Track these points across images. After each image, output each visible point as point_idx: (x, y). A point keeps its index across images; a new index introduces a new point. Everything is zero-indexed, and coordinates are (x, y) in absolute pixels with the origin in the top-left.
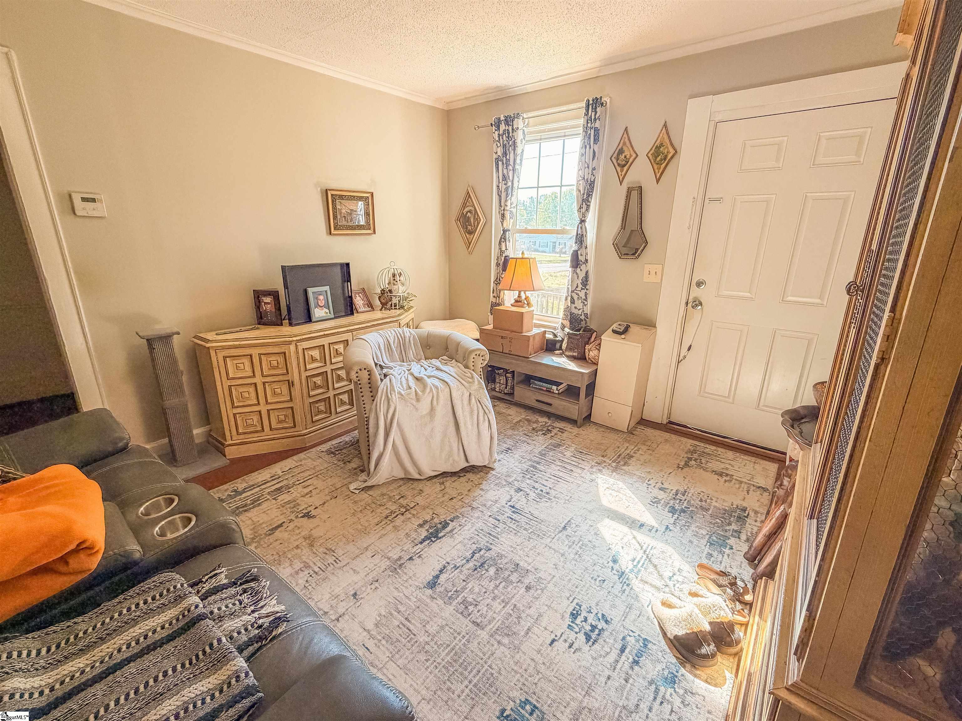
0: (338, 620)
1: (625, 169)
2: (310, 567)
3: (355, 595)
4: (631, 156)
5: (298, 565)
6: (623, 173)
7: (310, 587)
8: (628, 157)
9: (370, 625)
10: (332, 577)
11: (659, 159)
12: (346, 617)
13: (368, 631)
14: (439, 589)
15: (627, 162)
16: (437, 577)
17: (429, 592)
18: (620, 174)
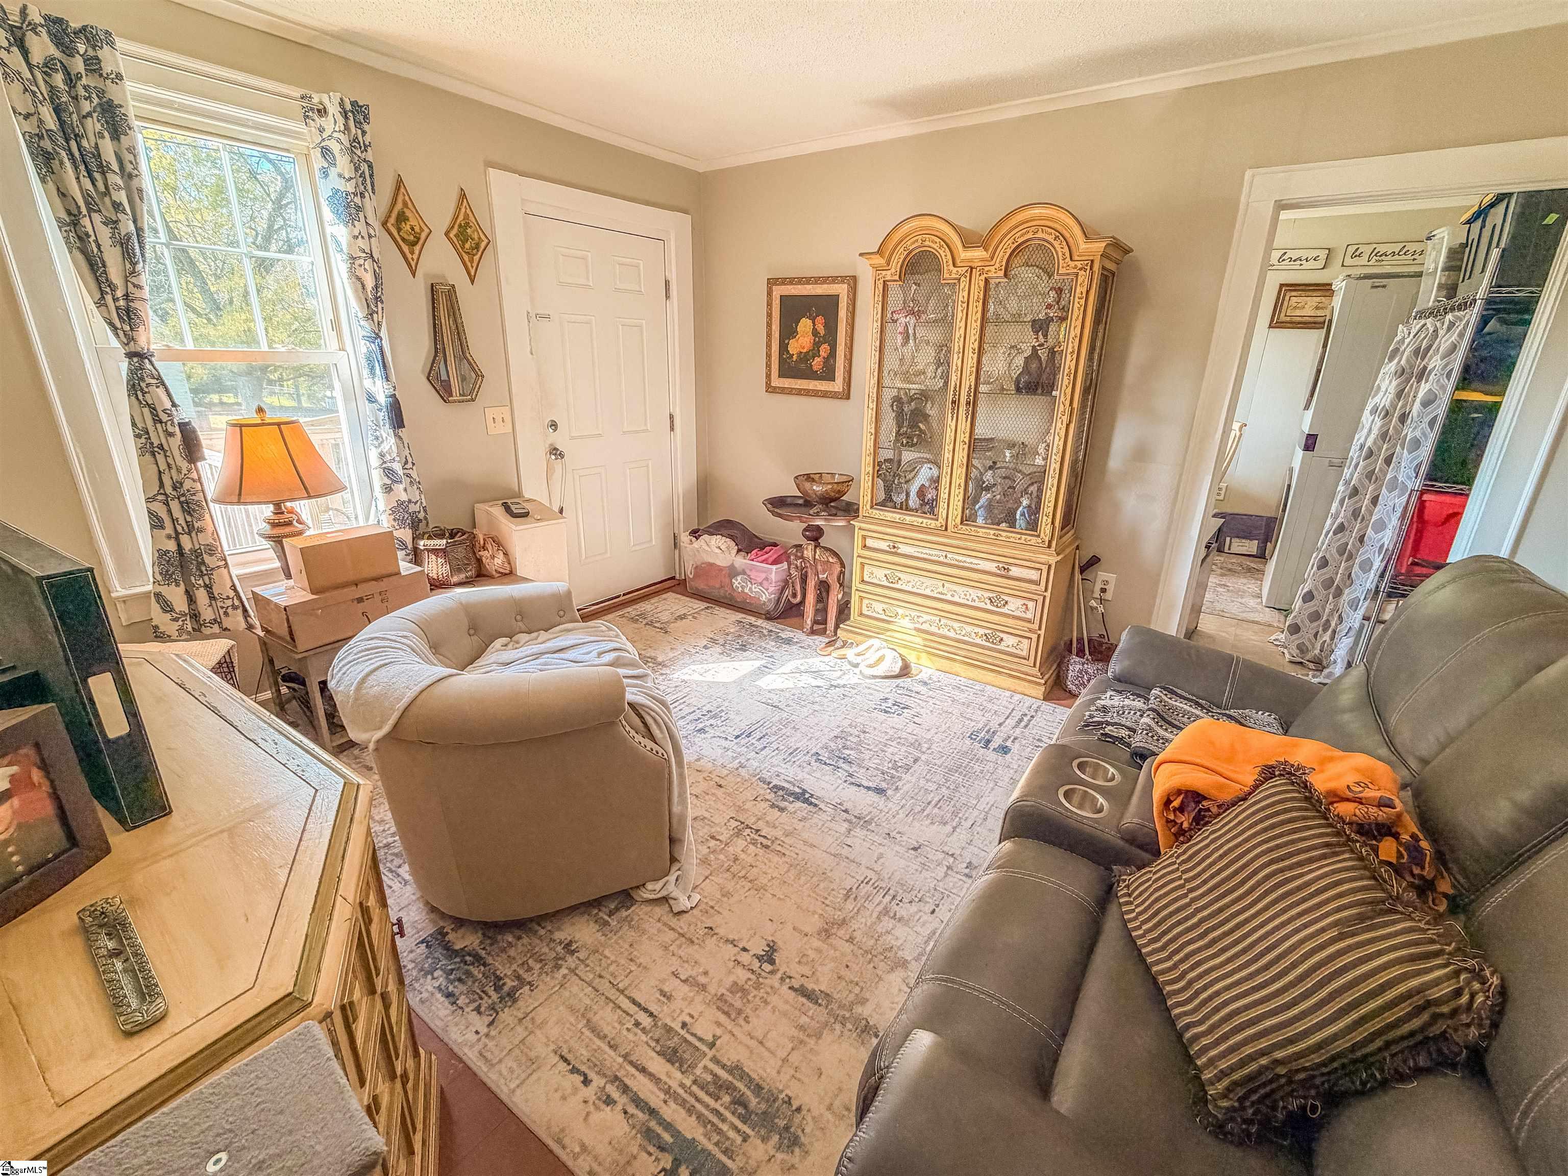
0: (952, 855)
1: (417, 249)
2: (885, 908)
3: (915, 849)
4: (422, 230)
5: (887, 923)
6: (415, 257)
7: (919, 896)
8: (417, 229)
9: (949, 828)
10: (897, 876)
11: (467, 246)
12: (946, 849)
13: (954, 829)
14: (884, 785)
15: (419, 239)
16: (868, 788)
17: (889, 792)
18: (409, 256)
